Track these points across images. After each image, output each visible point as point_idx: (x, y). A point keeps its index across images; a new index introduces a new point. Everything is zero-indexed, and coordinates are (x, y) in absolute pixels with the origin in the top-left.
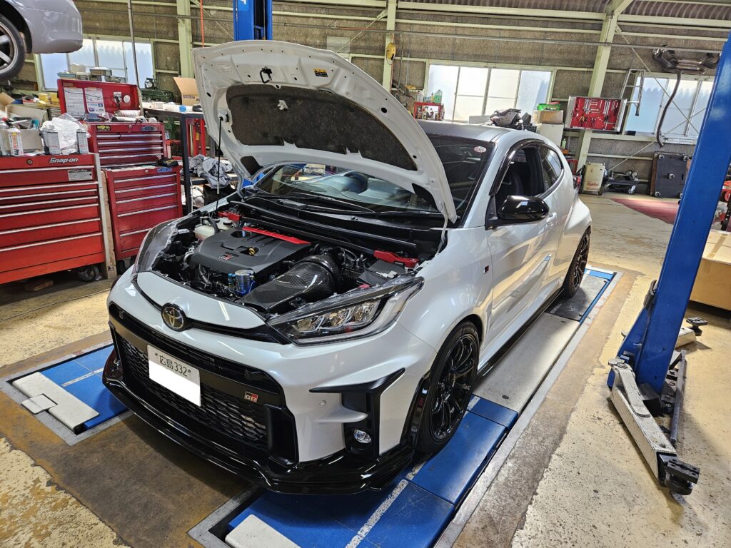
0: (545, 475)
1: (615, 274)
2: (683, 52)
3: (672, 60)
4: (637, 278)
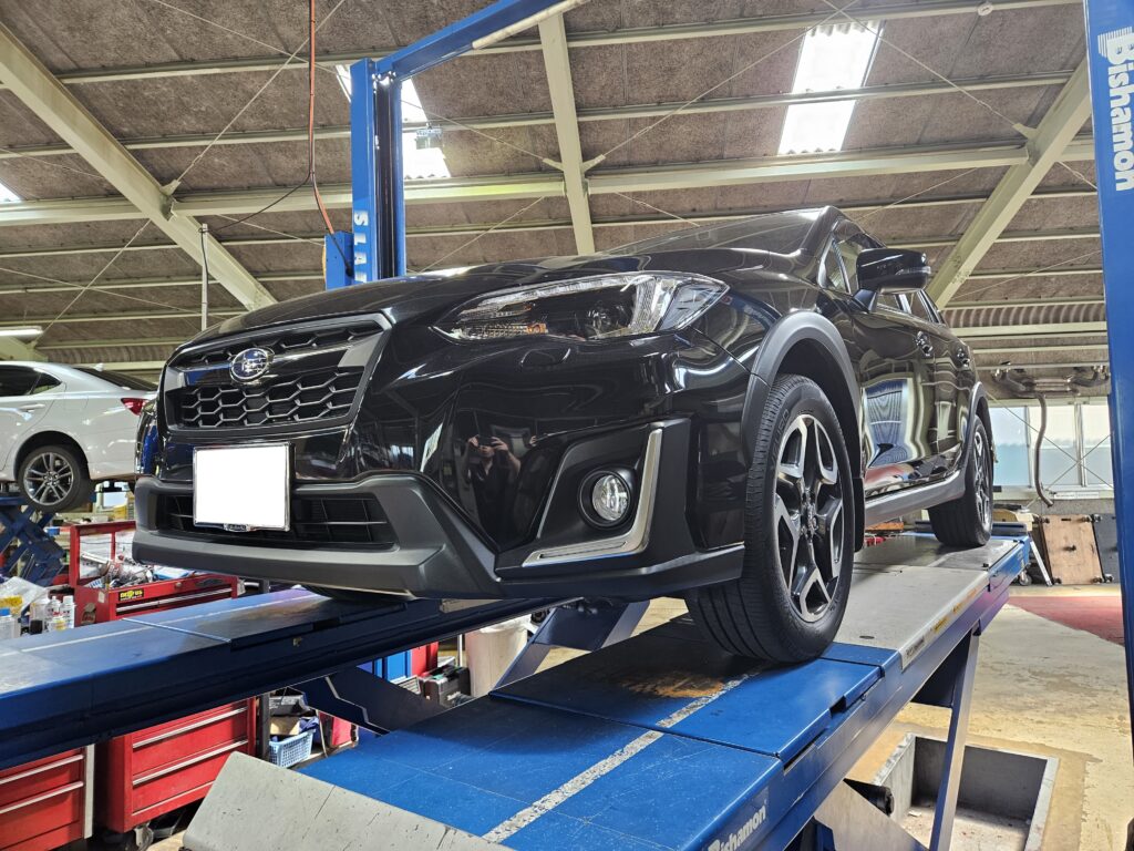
2: (1037, 369)
3: (1025, 381)
4: (1088, 768)
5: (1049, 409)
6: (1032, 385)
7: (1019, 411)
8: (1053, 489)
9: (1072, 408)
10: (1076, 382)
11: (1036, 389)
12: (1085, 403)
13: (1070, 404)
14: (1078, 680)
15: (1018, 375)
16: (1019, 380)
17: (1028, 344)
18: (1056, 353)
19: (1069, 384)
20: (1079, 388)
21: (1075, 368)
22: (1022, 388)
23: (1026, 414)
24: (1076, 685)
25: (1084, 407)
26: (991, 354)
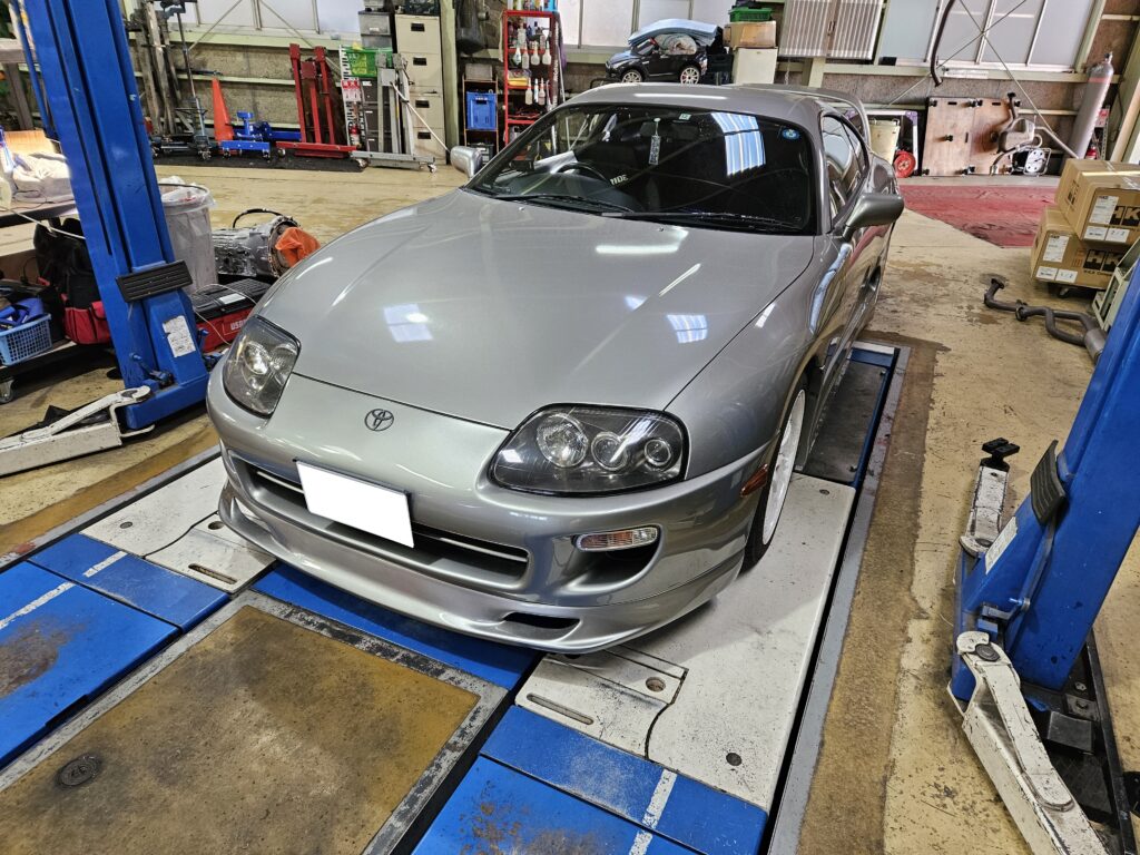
1: (897, 352)
4: (937, 357)
8: (946, 65)
14: (932, 270)
24: (929, 274)
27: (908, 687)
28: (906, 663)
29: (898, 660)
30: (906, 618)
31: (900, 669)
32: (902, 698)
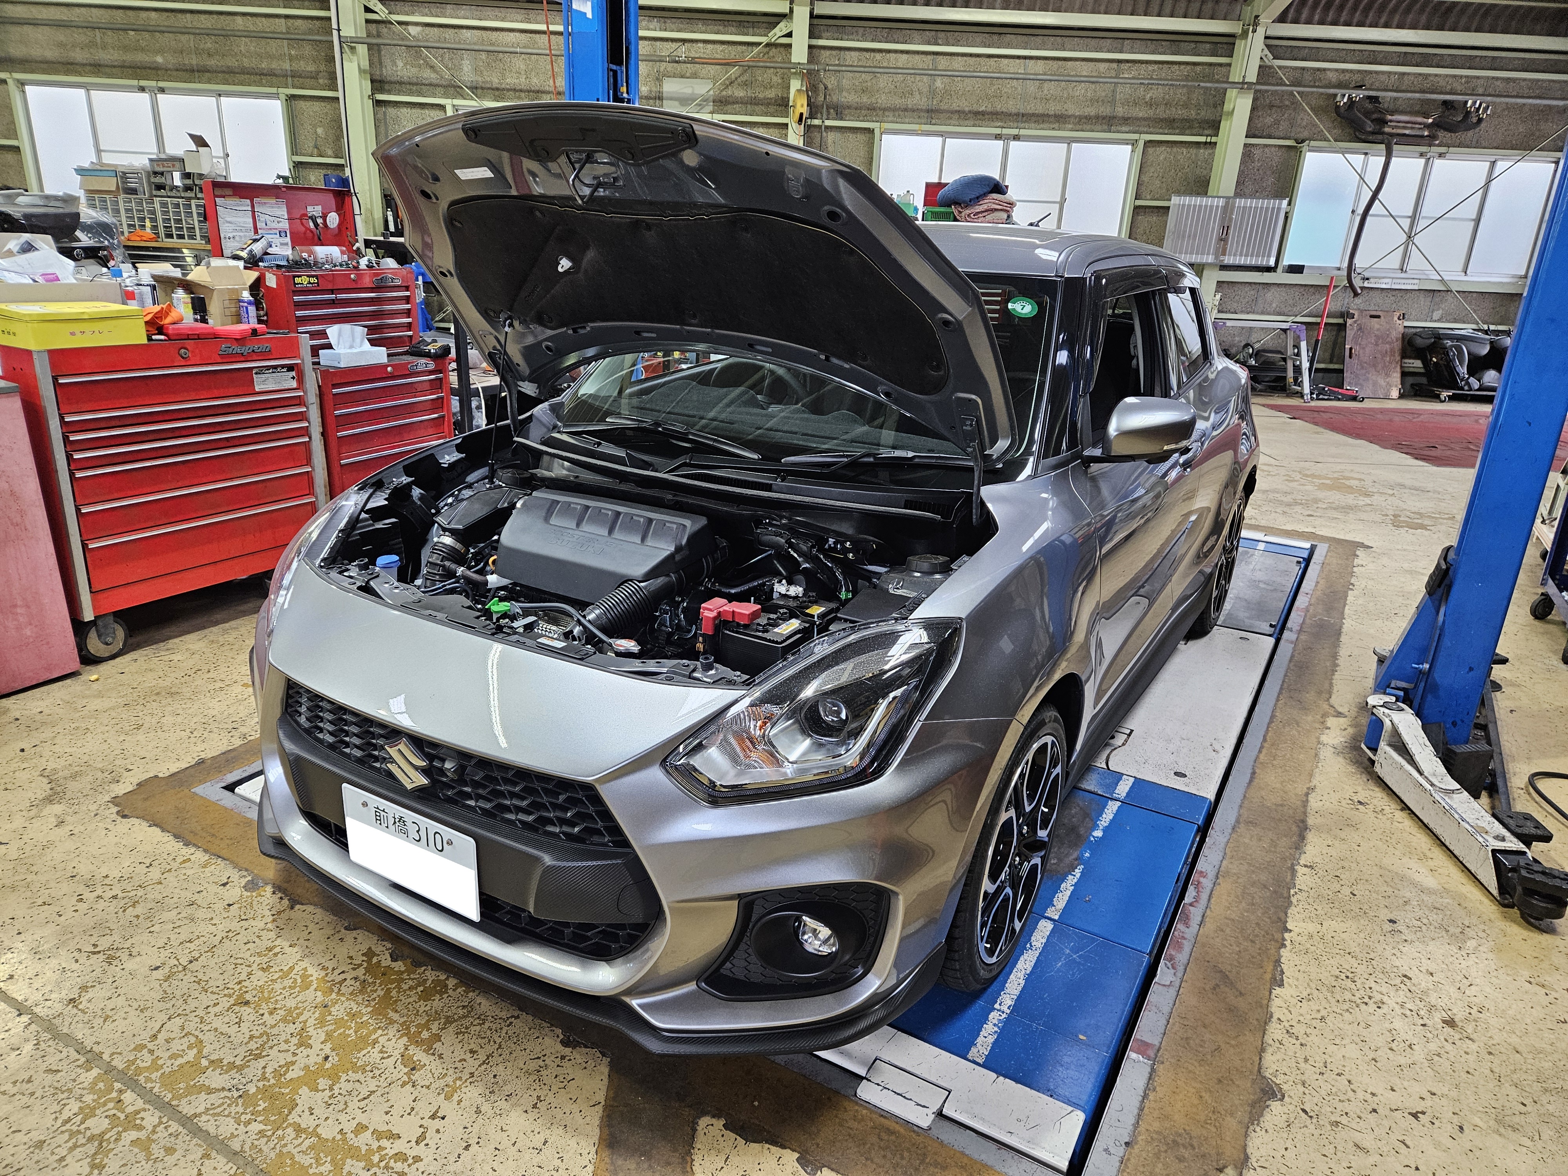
0: (1294, 900)
1: (1313, 547)
2: (1395, 99)
3: (1375, 116)
4: (1358, 552)
5: (1394, 160)
6: (1385, 122)
7: (1357, 159)
8: (1367, 275)
9: (1422, 161)
10: (1436, 125)
11: (1387, 130)
12: (1441, 155)
13: (1422, 155)
15: (1369, 106)
16: (1367, 114)
17: (1396, 59)
18: (1426, 76)
19: (1427, 126)
20: (1441, 134)
21: (1445, 103)
22: (1370, 127)
23: (1365, 165)
25: (1438, 163)
26: (1344, 71)
27: (1326, 753)
28: (1324, 738)
29: (1318, 738)
30: (1325, 715)
31: (1319, 743)
32: (1322, 757)
